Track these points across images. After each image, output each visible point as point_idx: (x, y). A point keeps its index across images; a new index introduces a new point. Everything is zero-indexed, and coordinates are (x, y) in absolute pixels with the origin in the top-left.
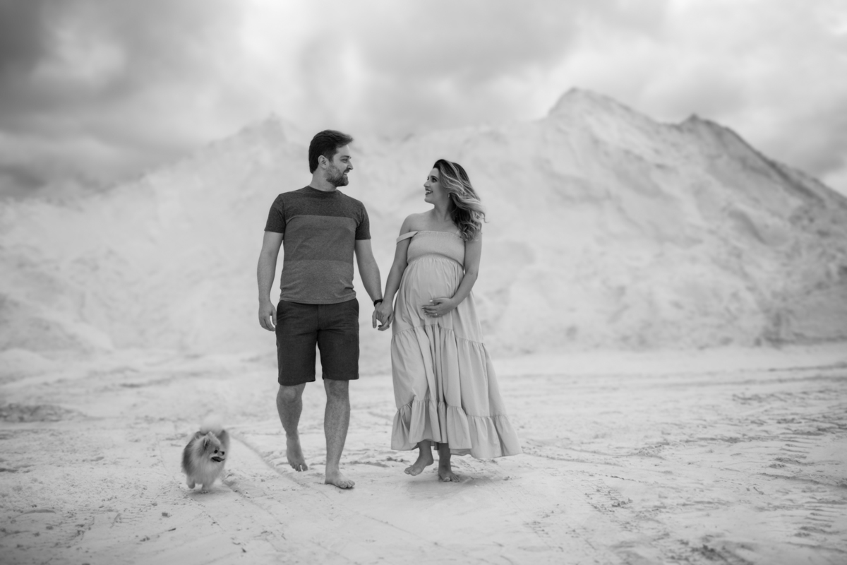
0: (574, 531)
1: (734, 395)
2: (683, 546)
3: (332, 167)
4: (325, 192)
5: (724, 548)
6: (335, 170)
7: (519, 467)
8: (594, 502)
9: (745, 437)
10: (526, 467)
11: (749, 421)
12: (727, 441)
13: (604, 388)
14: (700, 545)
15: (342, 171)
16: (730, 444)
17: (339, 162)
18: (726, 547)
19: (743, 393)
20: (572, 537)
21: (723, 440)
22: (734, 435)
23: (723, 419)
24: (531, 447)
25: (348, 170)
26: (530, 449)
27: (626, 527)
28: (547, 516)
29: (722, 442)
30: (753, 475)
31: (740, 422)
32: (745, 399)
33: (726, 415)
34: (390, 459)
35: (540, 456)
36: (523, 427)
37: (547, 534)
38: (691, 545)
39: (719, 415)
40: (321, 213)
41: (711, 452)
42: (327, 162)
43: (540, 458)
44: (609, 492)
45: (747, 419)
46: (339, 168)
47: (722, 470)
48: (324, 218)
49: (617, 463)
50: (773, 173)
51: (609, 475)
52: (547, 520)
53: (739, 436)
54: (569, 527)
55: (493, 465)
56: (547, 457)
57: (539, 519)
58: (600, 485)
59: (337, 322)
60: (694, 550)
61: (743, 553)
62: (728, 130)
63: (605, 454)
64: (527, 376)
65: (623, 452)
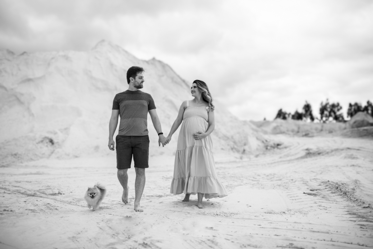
0: (90, 240)
1: (163, 177)
2: (135, 243)
3: (136, 81)
4: (134, 91)
5: (151, 243)
6: (137, 82)
7: (68, 211)
8: (100, 226)
9: (165, 195)
10: (71, 211)
11: (167, 188)
12: (158, 197)
13: (109, 173)
14: (142, 242)
15: (140, 83)
16: (159, 198)
17: (138, 79)
18: (152, 242)
19: (166, 176)
20: (89, 242)
21: (156, 196)
22: (161, 194)
23: (158, 187)
24: (75, 201)
25: (142, 82)
26: (74, 203)
27: (113, 237)
28: (79, 233)
29: (156, 197)
30: (166, 211)
31: (164, 188)
32: (167, 178)
33: (159, 185)
34: (5, 210)
35: (79, 206)
36: (71, 192)
37: (78, 242)
38: (139, 242)
39: (156, 185)
40: (132, 99)
41: (151, 202)
42: (133, 80)
43: (79, 207)
44: (107, 221)
45: (167, 187)
46: (138, 81)
47: (154, 209)
48: (133, 101)
49: (112, 208)
50: (183, 84)
51: (108, 214)
52: (79, 236)
53: (163, 194)
54: (88, 238)
55: (56, 211)
56: (82, 206)
57: (75, 235)
58: (103, 218)
59: (139, 144)
60: (140, 244)
61: (158, 244)
62: (167, 65)
63: (107, 204)
64: (76, 168)
65: (115, 203)
